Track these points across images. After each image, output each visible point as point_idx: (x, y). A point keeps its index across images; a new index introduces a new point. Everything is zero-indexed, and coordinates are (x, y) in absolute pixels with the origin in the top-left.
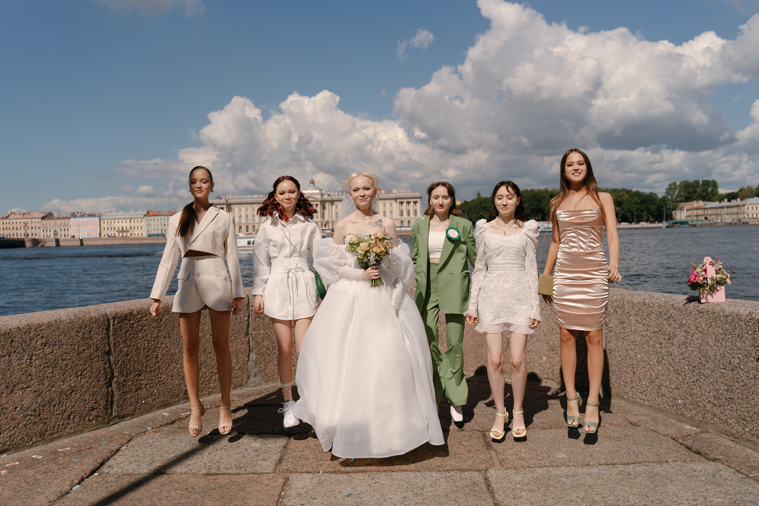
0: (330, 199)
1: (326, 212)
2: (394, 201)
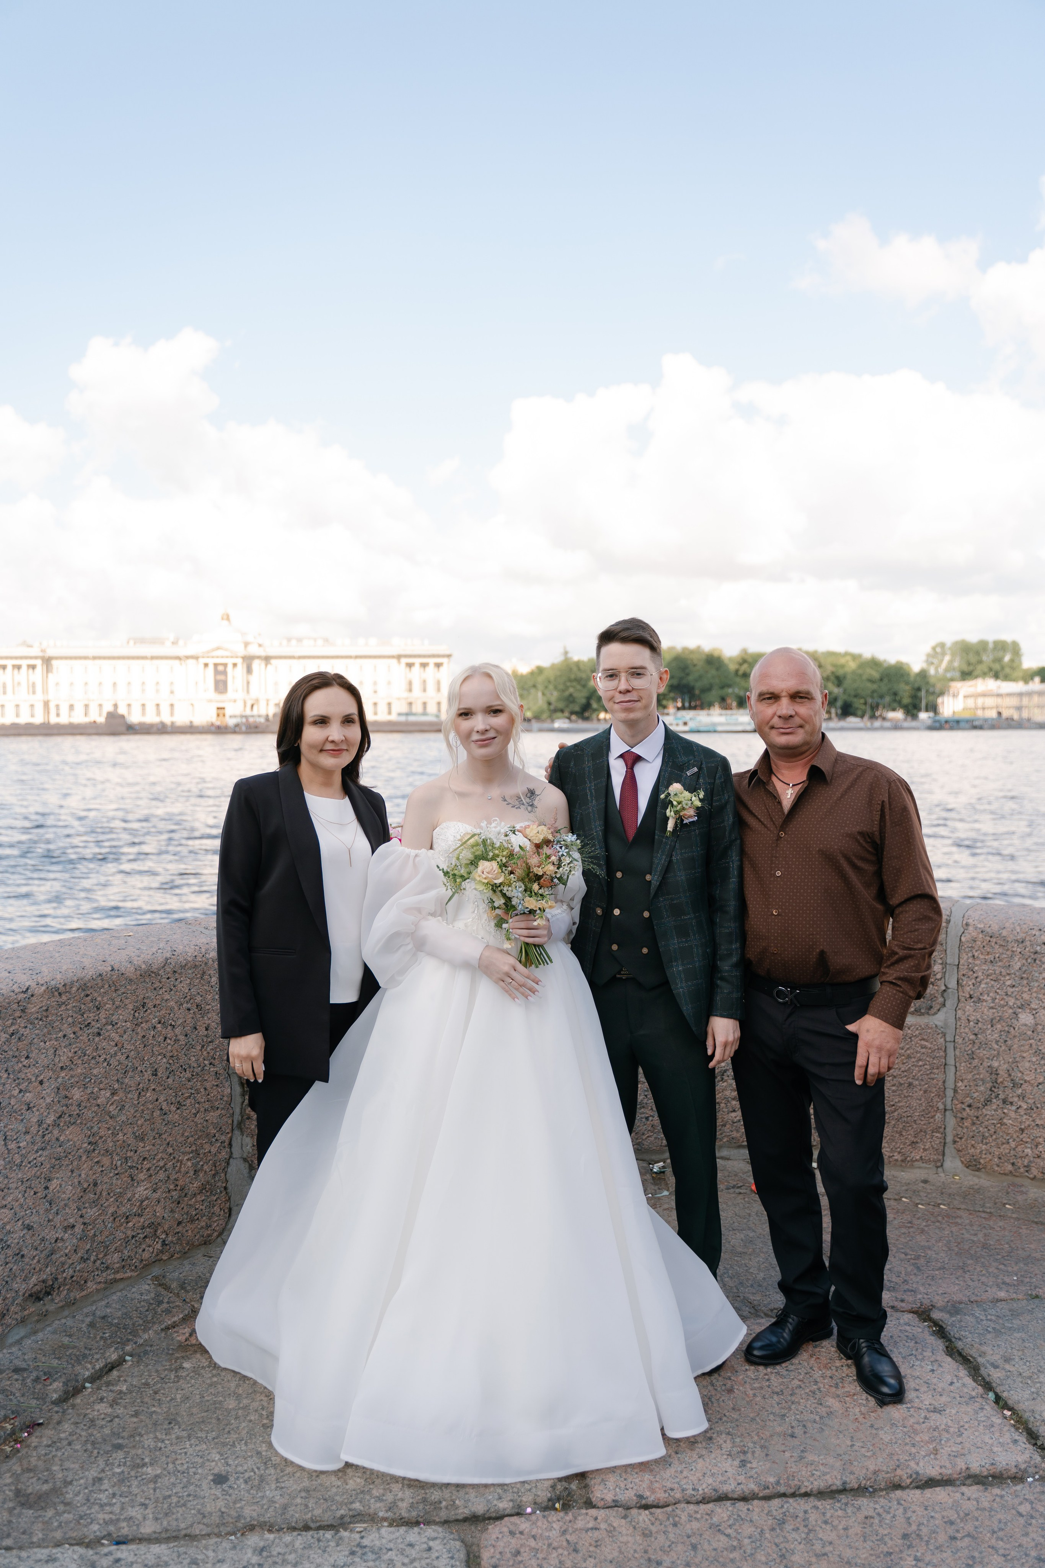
0: (263, 654)
1: (253, 678)
2: (395, 661)
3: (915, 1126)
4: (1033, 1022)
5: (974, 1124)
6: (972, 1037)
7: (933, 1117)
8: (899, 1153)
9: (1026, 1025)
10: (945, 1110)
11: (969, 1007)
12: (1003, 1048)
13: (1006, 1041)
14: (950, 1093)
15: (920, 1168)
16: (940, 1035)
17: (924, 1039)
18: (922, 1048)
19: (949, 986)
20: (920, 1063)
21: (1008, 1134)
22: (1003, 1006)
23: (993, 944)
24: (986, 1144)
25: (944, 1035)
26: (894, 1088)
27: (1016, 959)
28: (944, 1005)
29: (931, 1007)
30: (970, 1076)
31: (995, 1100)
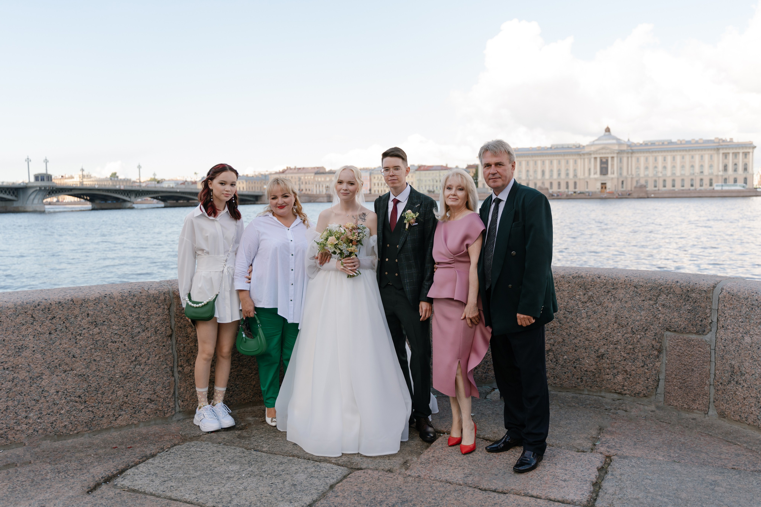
3: (695, 392)
4: (750, 341)
5: (723, 393)
6: (723, 348)
7: (704, 388)
8: (687, 404)
9: (747, 343)
10: (710, 385)
11: (722, 332)
12: (737, 354)
13: (738, 351)
14: (712, 376)
15: (696, 413)
16: (708, 346)
17: (699, 347)
18: (699, 352)
19: (713, 321)
20: (698, 359)
21: (738, 400)
22: (737, 332)
23: (733, 299)
24: (728, 404)
25: (710, 346)
27: (744, 308)
28: (711, 330)
29: (704, 331)
30: (721, 368)
31: (732, 382)
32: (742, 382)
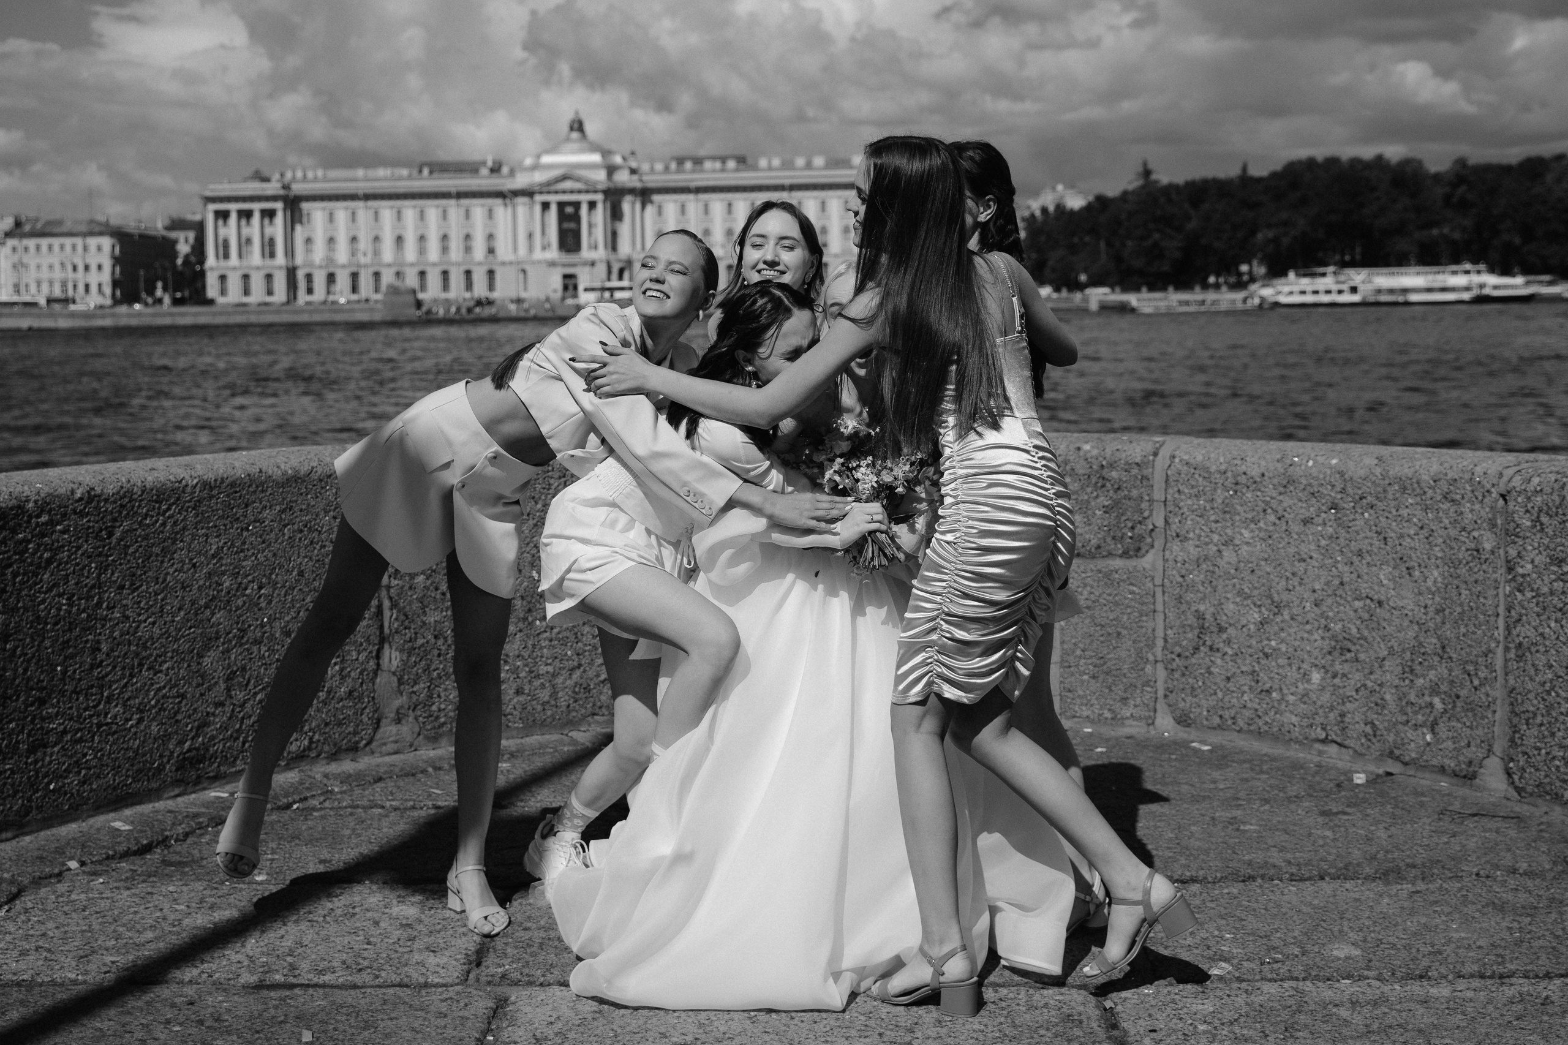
3: (1125, 680)
4: (1235, 558)
5: (1184, 674)
6: (1180, 579)
7: (1143, 669)
8: (1109, 709)
9: (1229, 563)
10: (1156, 661)
11: (1176, 547)
12: (1209, 589)
13: (1211, 581)
14: (1160, 643)
15: (1130, 725)
16: (1149, 579)
17: (1131, 584)
18: (1130, 593)
19: (1157, 525)
20: (1129, 610)
21: (1215, 684)
22: (1207, 544)
23: (1197, 476)
24: (1195, 696)
25: (1153, 579)
26: (1102, 639)
27: (1219, 491)
28: (1153, 546)
29: (1139, 549)
30: (1178, 623)
31: (1202, 648)
32: (1221, 645)
